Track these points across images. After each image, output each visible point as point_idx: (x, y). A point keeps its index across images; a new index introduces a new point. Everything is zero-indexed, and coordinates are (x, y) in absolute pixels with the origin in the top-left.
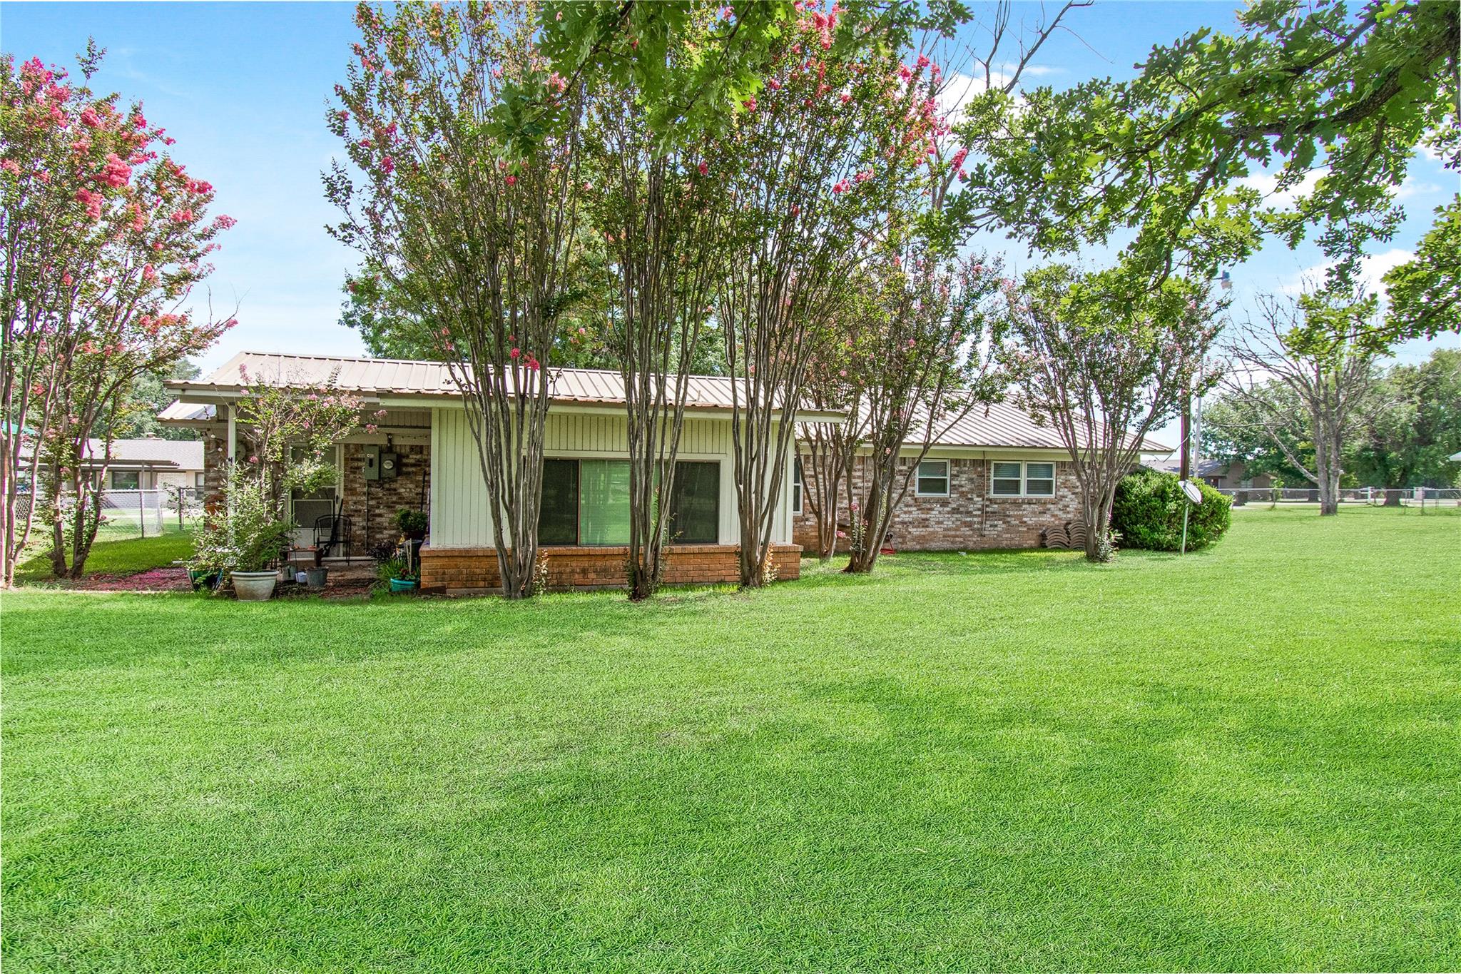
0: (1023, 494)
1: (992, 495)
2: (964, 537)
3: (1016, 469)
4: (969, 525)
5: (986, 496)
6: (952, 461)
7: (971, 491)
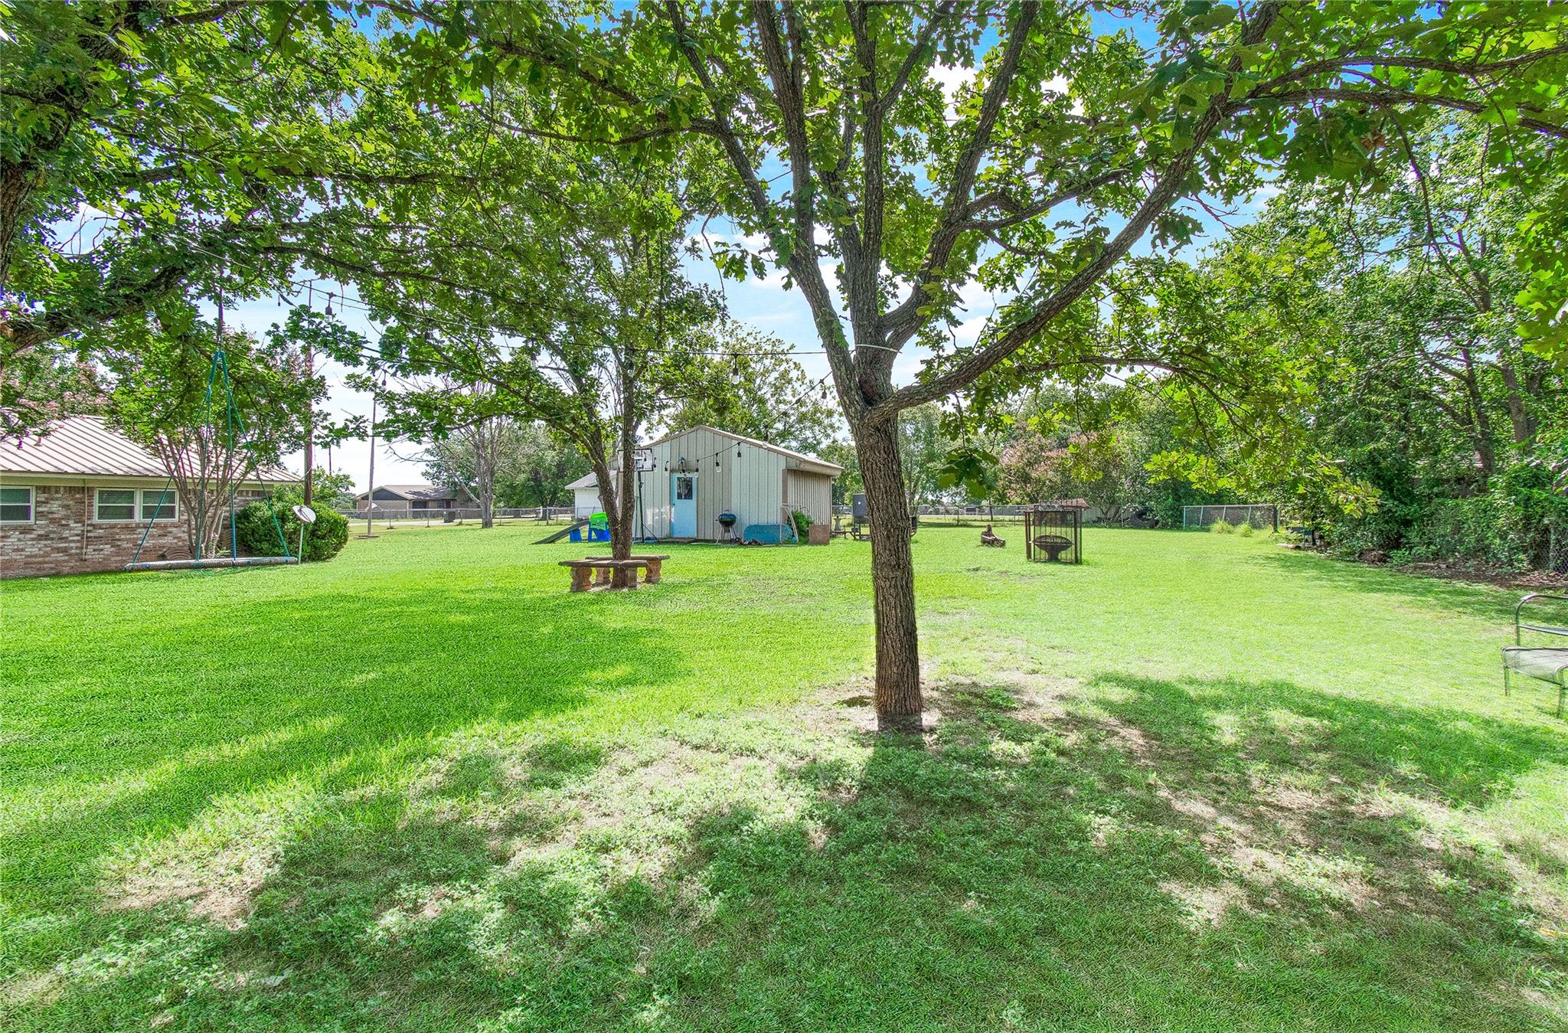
0: (138, 517)
1: (96, 520)
2: (57, 562)
3: (130, 496)
4: (65, 550)
5: (87, 522)
6: (38, 488)
7: (67, 518)
